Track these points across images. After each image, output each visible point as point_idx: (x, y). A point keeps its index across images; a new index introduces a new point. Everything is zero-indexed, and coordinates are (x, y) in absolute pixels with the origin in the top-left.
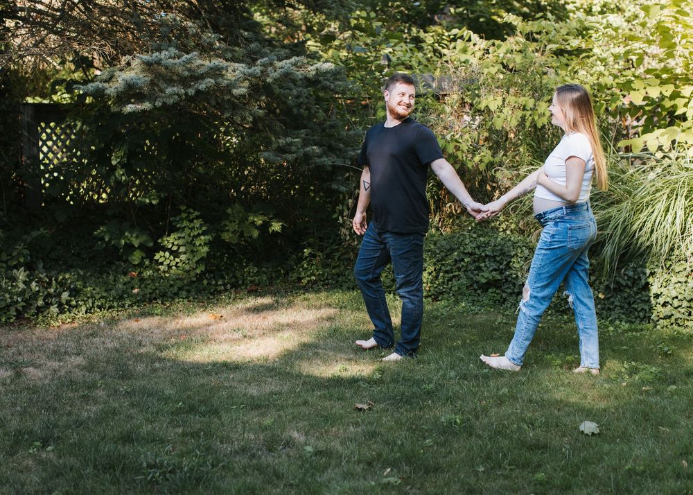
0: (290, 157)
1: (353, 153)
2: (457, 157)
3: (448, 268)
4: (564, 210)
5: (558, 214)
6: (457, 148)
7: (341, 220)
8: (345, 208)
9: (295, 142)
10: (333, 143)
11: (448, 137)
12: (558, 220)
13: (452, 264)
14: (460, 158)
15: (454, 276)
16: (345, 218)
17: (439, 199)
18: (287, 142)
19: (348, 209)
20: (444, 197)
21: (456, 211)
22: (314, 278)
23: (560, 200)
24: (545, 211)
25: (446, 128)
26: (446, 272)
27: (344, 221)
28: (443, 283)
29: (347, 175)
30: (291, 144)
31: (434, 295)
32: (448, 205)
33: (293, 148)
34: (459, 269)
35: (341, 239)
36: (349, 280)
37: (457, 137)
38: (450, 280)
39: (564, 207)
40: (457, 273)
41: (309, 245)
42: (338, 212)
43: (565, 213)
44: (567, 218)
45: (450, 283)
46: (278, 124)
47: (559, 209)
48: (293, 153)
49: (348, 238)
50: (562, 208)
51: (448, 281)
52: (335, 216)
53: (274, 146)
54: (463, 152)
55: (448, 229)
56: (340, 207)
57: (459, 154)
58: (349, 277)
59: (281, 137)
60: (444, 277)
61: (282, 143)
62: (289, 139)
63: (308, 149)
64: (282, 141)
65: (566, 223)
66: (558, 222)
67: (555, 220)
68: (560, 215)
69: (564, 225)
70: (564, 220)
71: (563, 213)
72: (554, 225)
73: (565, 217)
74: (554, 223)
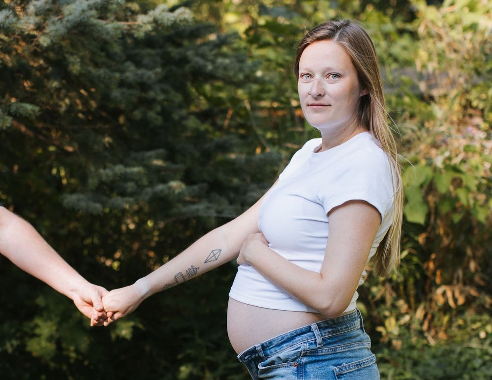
2: (457, 199)
4: (316, 332)
5: (302, 344)
6: (457, 183)
9: (132, 174)
10: (221, 176)
11: (439, 162)
12: (305, 360)
14: (463, 200)
17: (425, 277)
18: (115, 174)
20: (434, 274)
21: (455, 300)
23: (301, 308)
24: (265, 341)
25: (435, 145)
30: (125, 178)
32: (439, 291)
37: (456, 161)
39: (314, 326)
43: (319, 340)
44: (326, 350)
47: (302, 333)
50: (309, 329)
53: (92, 182)
54: (468, 190)
55: (442, 335)
57: (461, 194)
62: (119, 169)
63: (160, 187)
64: (106, 173)
65: (325, 363)
66: (306, 363)
67: (297, 360)
68: (308, 347)
69: (322, 368)
70: (321, 358)
71: (313, 342)
72: (295, 374)
73: (322, 351)
74: (295, 368)
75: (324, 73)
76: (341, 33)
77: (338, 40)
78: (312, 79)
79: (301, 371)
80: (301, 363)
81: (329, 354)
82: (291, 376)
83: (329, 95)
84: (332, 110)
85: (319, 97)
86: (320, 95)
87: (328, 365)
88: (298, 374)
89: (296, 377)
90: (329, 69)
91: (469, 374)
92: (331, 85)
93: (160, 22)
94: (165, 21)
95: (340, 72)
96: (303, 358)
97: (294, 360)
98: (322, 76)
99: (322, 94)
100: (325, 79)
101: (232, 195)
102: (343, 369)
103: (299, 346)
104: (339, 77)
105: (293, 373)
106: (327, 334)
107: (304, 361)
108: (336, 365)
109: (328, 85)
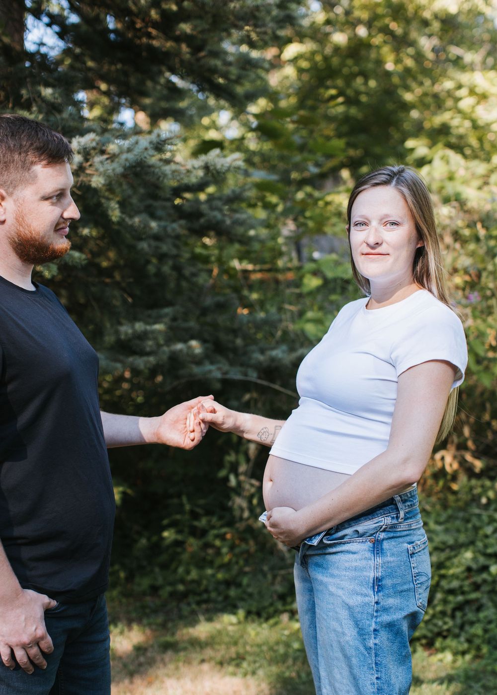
0: (140, 362)
1: (261, 358)
3: (455, 584)
4: (400, 505)
5: (384, 518)
7: (233, 481)
8: (242, 459)
9: (153, 332)
12: (383, 535)
13: (463, 576)
15: (468, 602)
16: (242, 478)
18: (135, 332)
19: (248, 460)
22: (181, 587)
26: (451, 592)
27: (239, 483)
28: (443, 613)
29: (247, 397)
30: (143, 336)
31: (425, 637)
32: (438, 456)
33: (150, 344)
34: (476, 587)
35: (233, 517)
36: (251, 595)
38: (460, 607)
39: (397, 499)
40: (473, 596)
41: (173, 525)
42: (227, 465)
43: (402, 514)
45: (458, 614)
46: (117, 293)
48: (148, 354)
49: (246, 514)
50: (392, 501)
51: (454, 610)
52: (222, 473)
53: (109, 339)
56: (231, 458)
58: (250, 590)
59: (123, 321)
60: (445, 602)
61: (126, 334)
62: (139, 326)
63: (179, 346)
64: (126, 330)
65: (401, 540)
66: (383, 540)
67: (375, 535)
68: (390, 521)
69: (398, 546)
70: (398, 534)
71: (395, 516)
72: (371, 551)
73: (400, 526)
74: (371, 545)
75: (381, 220)
76: (398, 178)
77: (396, 185)
78: (368, 227)
79: (377, 548)
80: (379, 539)
81: (406, 530)
82: (366, 553)
83: (387, 243)
84: (390, 260)
85: (376, 245)
86: (377, 244)
87: (403, 543)
88: (374, 551)
89: (373, 555)
90: (387, 216)
91: (482, 541)
92: (389, 232)
93: (212, 168)
94: (219, 167)
95: (399, 220)
96: (381, 533)
97: (372, 535)
98: (379, 223)
99: (380, 242)
100: (382, 226)
101: (231, 356)
102: (416, 548)
103: (381, 519)
104: (397, 224)
105: (369, 550)
106: (407, 507)
107: (382, 537)
108: (410, 543)
109: (385, 233)
